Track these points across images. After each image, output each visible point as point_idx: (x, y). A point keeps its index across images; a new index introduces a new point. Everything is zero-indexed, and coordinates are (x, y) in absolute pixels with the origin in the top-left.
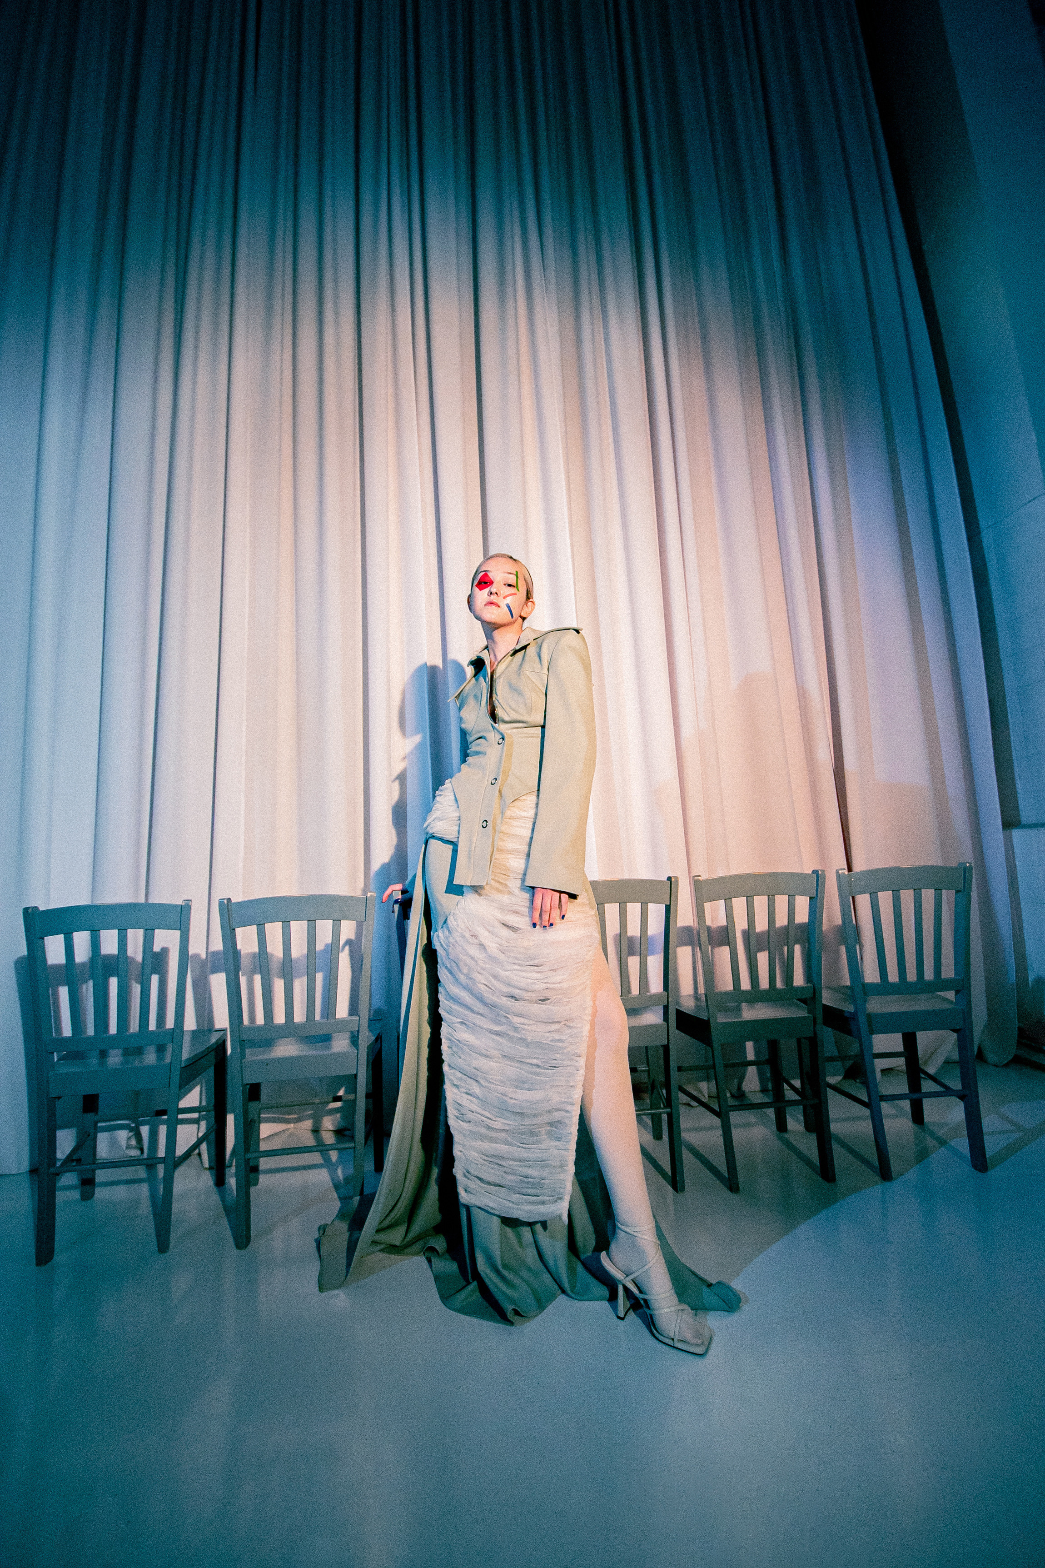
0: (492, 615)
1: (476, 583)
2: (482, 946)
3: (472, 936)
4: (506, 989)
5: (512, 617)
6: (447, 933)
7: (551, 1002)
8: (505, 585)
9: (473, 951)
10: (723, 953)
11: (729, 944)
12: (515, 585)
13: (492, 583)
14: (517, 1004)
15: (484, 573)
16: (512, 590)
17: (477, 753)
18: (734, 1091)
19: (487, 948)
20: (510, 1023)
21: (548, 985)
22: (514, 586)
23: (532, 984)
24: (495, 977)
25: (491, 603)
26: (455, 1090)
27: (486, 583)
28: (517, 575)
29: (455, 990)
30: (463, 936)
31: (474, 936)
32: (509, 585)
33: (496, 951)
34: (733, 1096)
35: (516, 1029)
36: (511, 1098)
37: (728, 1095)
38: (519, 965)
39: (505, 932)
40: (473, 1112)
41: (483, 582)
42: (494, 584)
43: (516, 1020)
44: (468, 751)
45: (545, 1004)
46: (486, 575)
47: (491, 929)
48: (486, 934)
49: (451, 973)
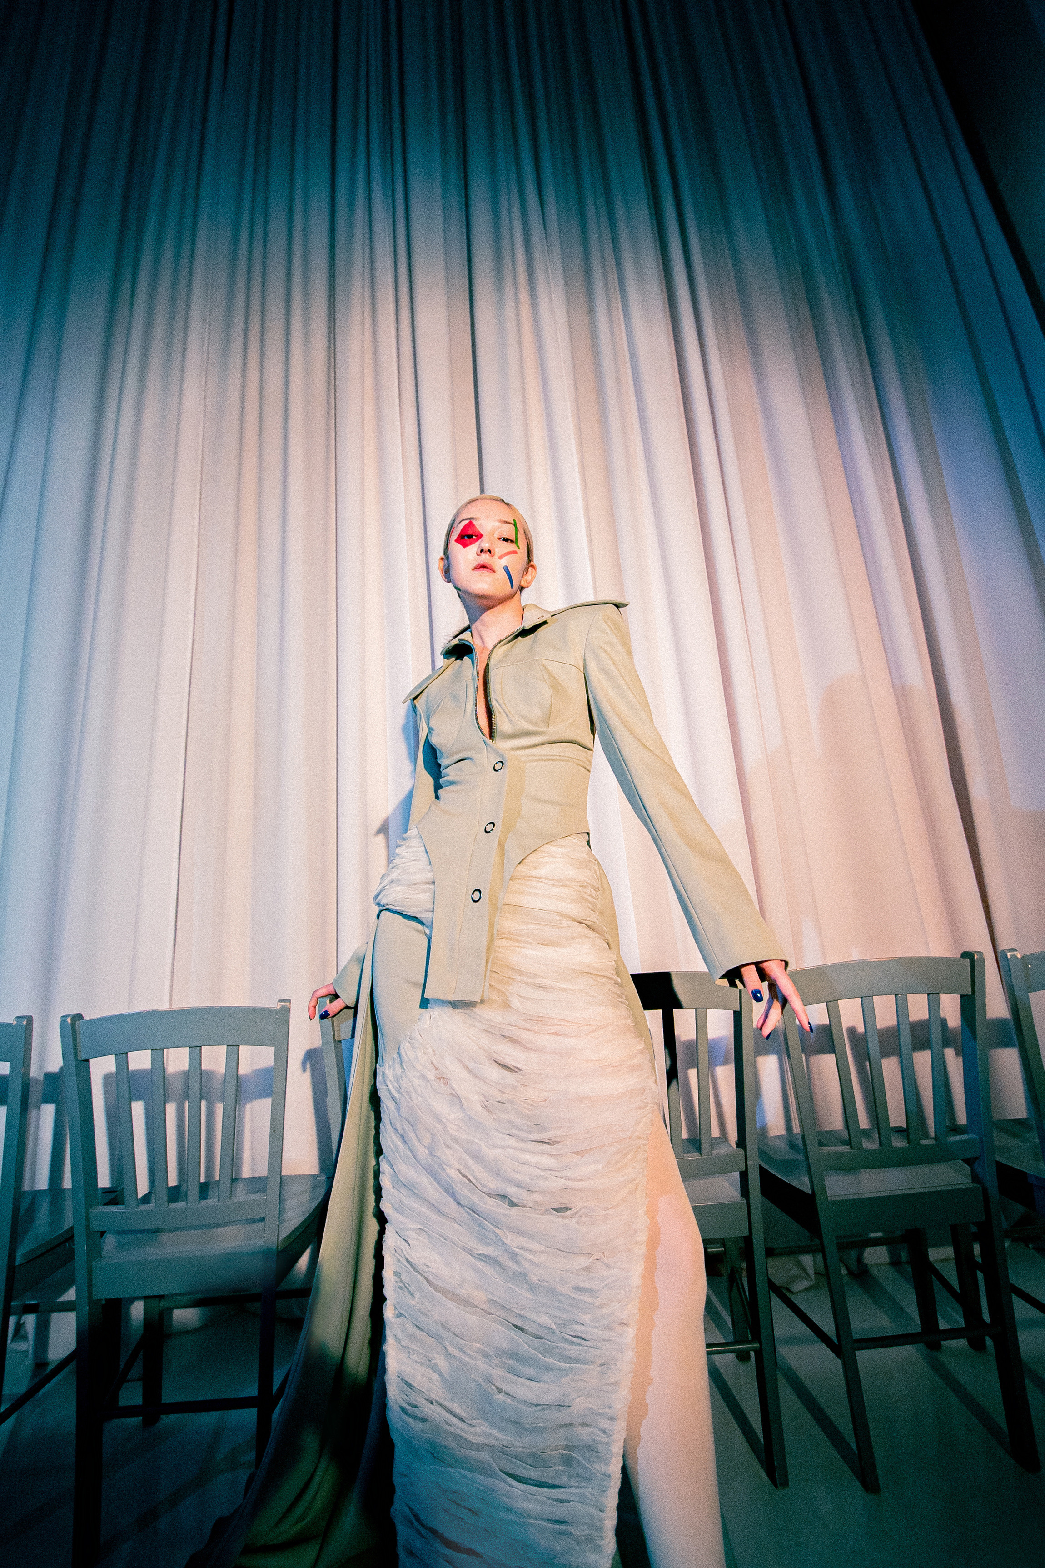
0: (482, 584)
1: (455, 535)
2: (456, 1098)
3: (439, 1078)
4: (494, 1184)
5: (512, 586)
6: (399, 1071)
7: (572, 1216)
8: (499, 539)
9: (441, 1106)
10: (827, 1063)
11: (834, 1052)
12: (514, 540)
13: (479, 536)
14: (514, 1211)
15: (467, 522)
16: (509, 547)
17: (452, 783)
18: (854, 1267)
19: (463, 1101)
20: (500, 1243)
21: (569, 1183)
22: (512, 541)
23: (538, 1177)
24: (476, 1157)
25: (483, 567)
26: (403, 1357)
27: (470, 537)
28: (515, 525)
29: (407, 1172)
30: (424, 1077)
31: (443, 1078)
32: (506, 540)
33: (479, 1108)
34: (850, 1273)
35: (513, 1256)
36: (500, 1390)
37: (844, 1271)
38: (519, 1139)
39: (495, 1073)
40: (432, 1403)
41: (468, 536)
42: (484, 536)
43: (512, 1241)
44: (441, 780)
45: (563, 1217)
46: (470, 524)
47: (470, 1065)
48: (465, 1074)
49: (403, 1138)
